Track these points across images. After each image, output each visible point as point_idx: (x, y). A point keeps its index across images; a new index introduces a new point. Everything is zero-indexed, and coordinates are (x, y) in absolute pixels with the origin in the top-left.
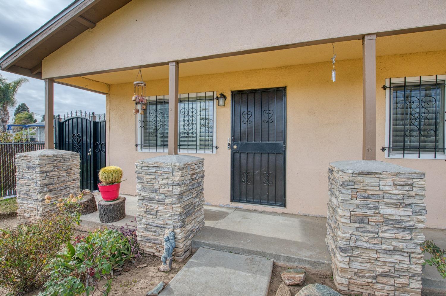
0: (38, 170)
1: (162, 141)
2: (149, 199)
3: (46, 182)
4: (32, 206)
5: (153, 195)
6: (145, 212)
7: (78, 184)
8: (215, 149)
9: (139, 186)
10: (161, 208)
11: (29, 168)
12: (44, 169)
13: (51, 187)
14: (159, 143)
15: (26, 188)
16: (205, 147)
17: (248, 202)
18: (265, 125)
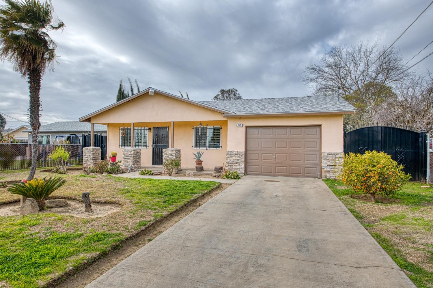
0: (92, 152)
1: (129, 144)
2: (126, 158)
3: (93, 156)
4: (89, 164)
5: (127, 157)
6: (125, 162)
7: (101, 159)
8: (147, 147)
9: (123, 155)
10: (129, 160)
11: (88, 152)
12: (93, 152)
13: (95, 158)
14: (128, 145)
15: (87, 159)
16: (144, 146)
17: (157, 164)
18: (163, 139)
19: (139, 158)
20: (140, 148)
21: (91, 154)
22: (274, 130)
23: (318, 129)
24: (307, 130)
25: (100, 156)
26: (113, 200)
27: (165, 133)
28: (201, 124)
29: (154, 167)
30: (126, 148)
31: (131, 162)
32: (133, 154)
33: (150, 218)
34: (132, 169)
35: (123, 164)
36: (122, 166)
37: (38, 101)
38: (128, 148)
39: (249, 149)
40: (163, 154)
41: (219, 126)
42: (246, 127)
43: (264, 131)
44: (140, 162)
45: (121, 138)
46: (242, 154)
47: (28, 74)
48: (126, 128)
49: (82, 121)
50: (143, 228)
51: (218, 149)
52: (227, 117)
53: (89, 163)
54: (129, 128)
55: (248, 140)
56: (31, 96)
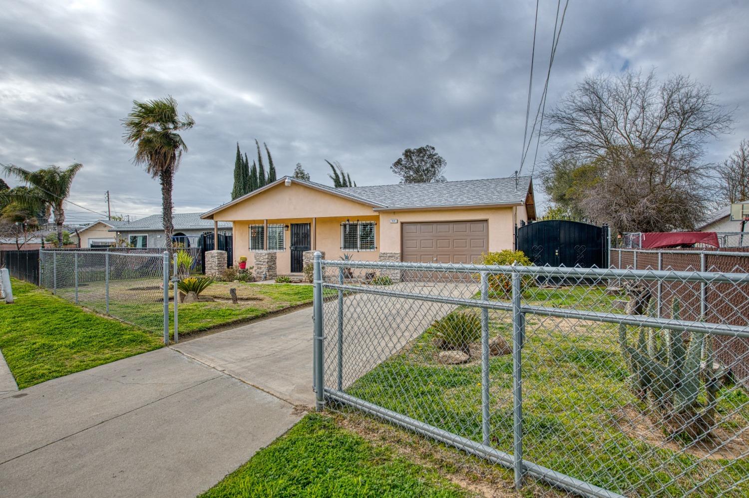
0: (216, 257)
1: (262, 246)
2: (258, 264)
3: (218, 262)
6: (257, 268)
7: (226, 265)
8: (284, 249)
9: (255, 260)
10: (262, 266)
11: (212, 257)
12: (218, 257)
13: (220, 265)
14: (260, 247)
16: (280, 248)
17: (297, 272)
18: (303, 239)
19: (275, 264)
20: (275, 251)
21: (216, 260)
22: (434, 226)
23: (485, 224)
24: (473, 225)
25: (226, 262)
26: (254, 297)
27: (306, 232)
28: (348, 220)
29: (293, 275)
30: (257, 251)
31: (264, 268)
32: (267, 259)
33: (286, 304)
34: (266, 277)
35: (255, 270)
36: (254, 274)
37: (170, 203)
38: (261, 251)
39: (405, 249)
40: (304, 258)
41: (372, 222)
42: (402, 223)
43: (423, 227)
44: (275, 268)
45: (250, 238)
46: (397, 256)
47: (160, 175)
48: (257, 225)
49: (204, 219)
50: (281, 309)
51: (372, 250)
52: (379, 211)
53: (213, 271)
54: (261, 225)
55: (405, 239)
56: (163, 198)
